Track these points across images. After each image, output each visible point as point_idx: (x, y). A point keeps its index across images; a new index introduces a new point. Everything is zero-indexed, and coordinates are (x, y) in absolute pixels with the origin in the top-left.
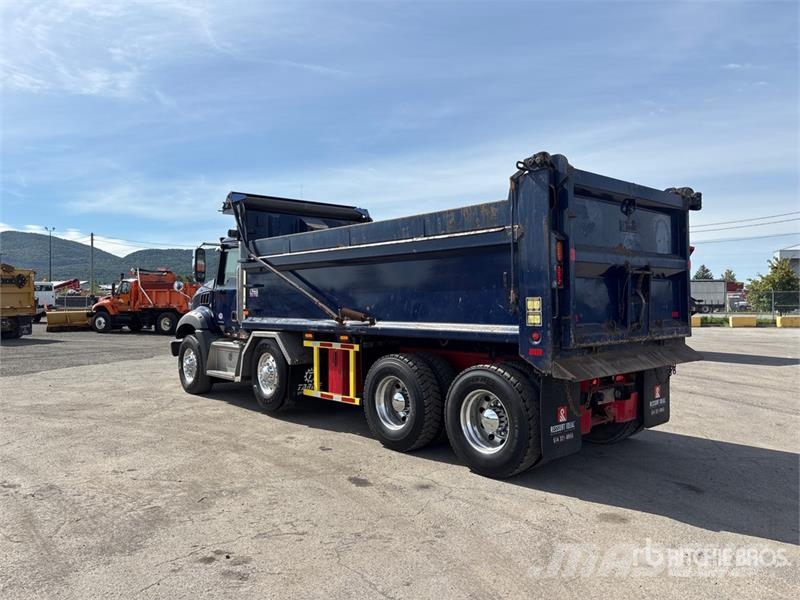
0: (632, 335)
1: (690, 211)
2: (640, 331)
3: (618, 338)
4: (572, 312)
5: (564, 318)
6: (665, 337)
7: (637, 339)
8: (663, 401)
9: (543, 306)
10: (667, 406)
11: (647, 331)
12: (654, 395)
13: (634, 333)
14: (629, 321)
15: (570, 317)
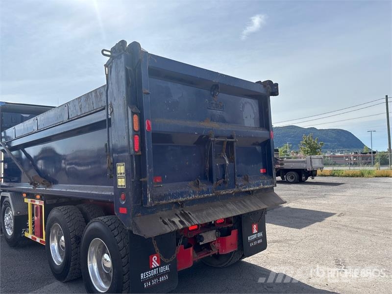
0: (219, 189)
1: (270, 97)
2: (227, 185)
3: (203, 192)
4: (148, 175)
5: (142, 180)
6: (252, 189)
7: (223, 192)
8: (260, 235)
9: (126, 170)
10: (264, 238)
11: (234, 185)
12: (252, 231)
13: (220, 187)
14: (214, 178)
15: (147, 179)
